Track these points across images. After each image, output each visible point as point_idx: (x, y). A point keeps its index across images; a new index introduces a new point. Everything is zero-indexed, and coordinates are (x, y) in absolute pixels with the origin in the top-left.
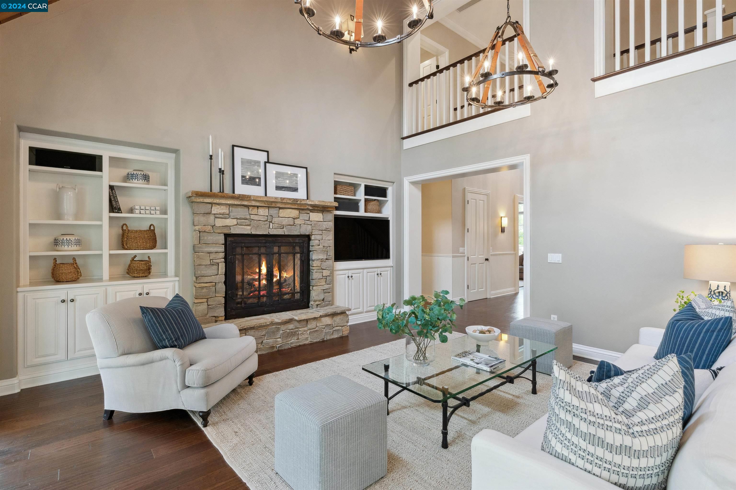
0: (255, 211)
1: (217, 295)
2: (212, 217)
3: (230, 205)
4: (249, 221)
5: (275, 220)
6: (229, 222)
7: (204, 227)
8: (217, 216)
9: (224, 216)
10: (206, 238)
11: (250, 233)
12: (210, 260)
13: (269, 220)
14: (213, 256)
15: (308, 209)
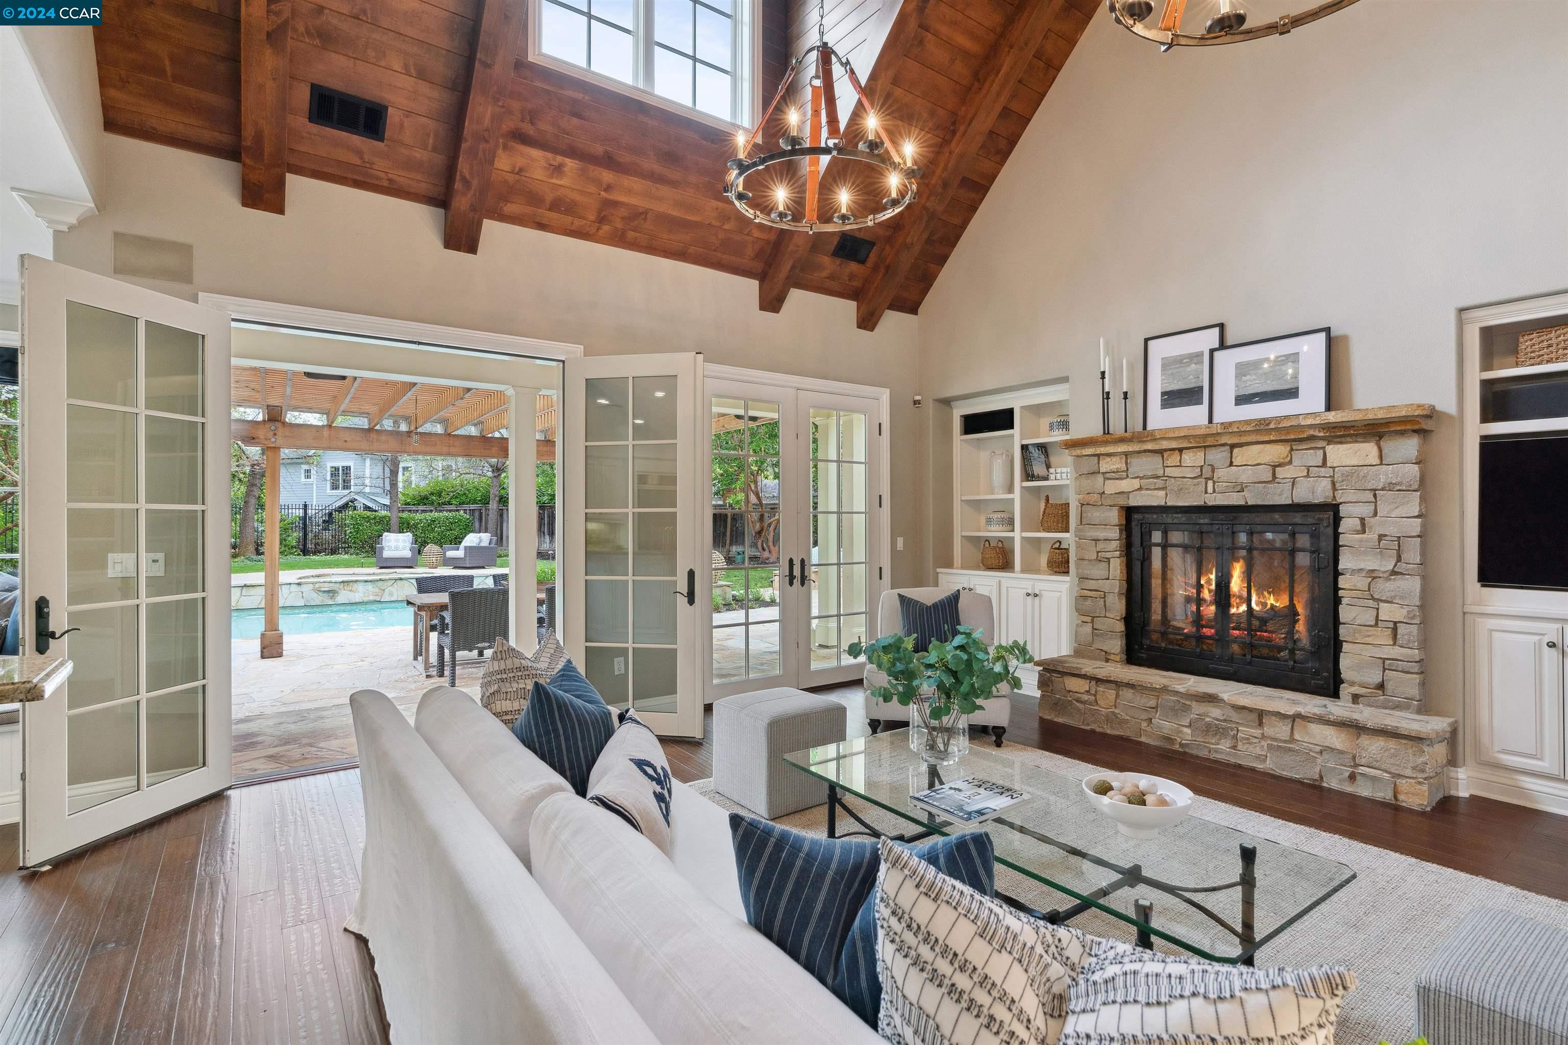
0: (1174, 459)
1: (1107, 615)
2: (1100, 478)
3: (1126, 454)
4: (1161, 480)
5: (1220, 473)
6: (1126, 485)
7: (1088, 496)
8: (1108, 475)
9: (1117, 475)
10: (1089, 515)
11: (1163, 503)
12: (1098, 552)
13: (1206, 474)
14: (1101, 546)
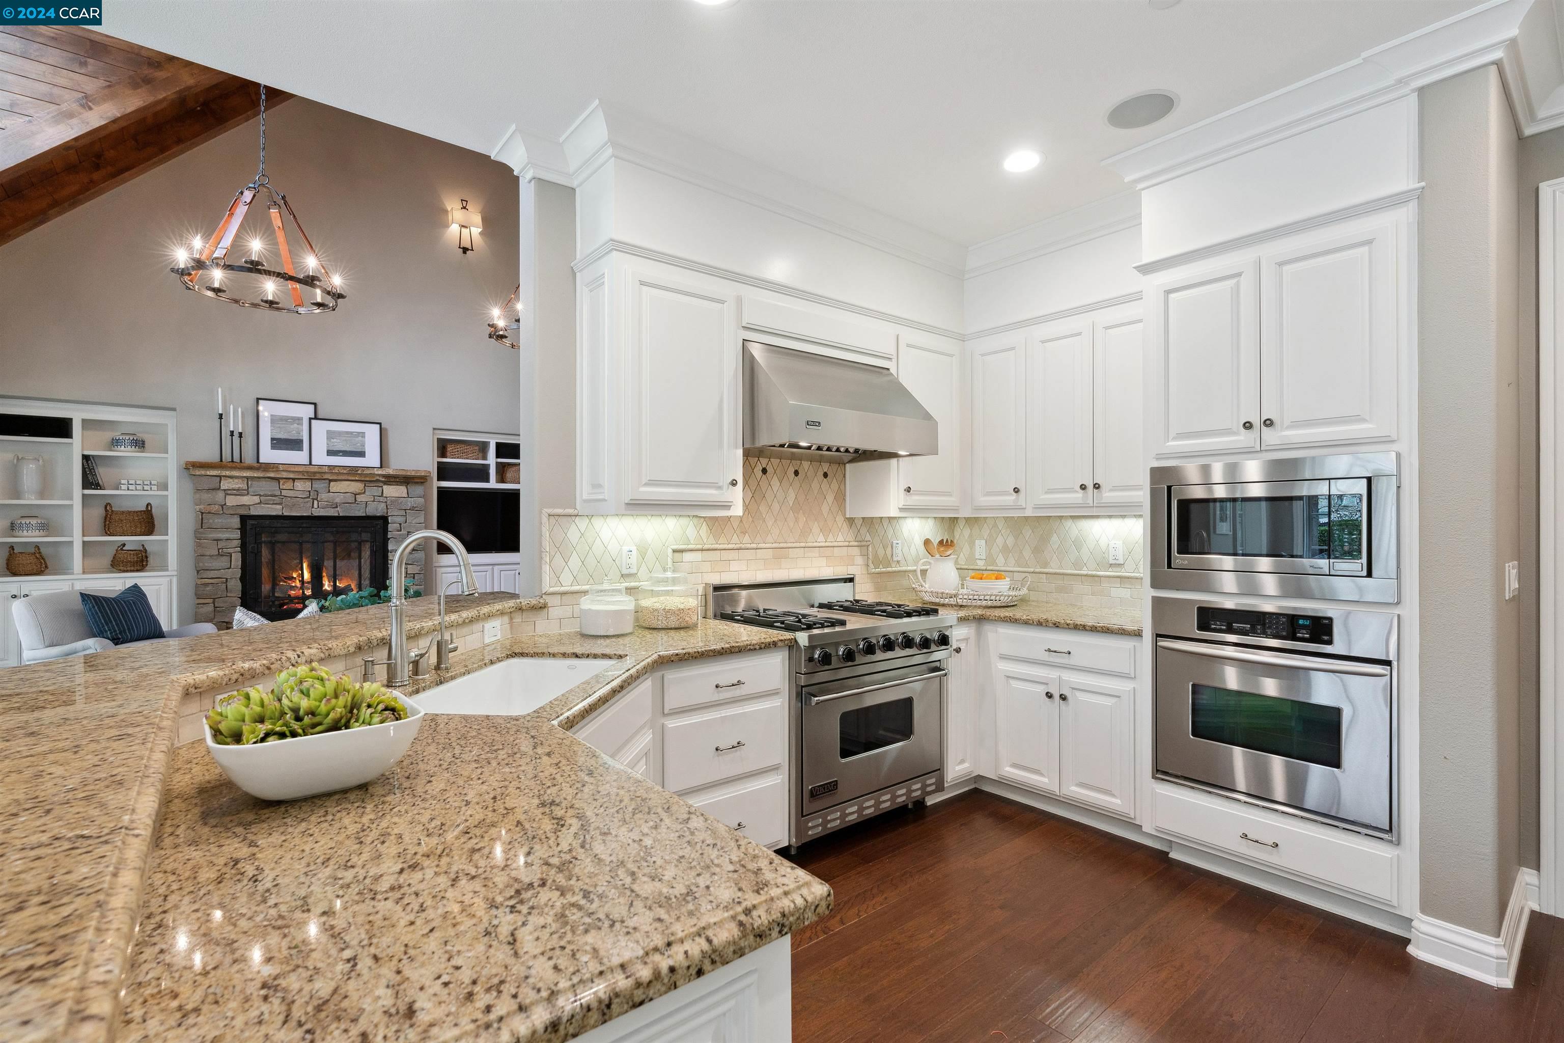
0: (289, 485)
1: (228, 595)
2: (221, 495)
3: (247, 478)
4: (280, 499)
5: (323, 496)
6: (246, 500)
7: (209, 507)
8: (229, 492)
9: (238, 492)
10: (211, 521)
11: (280, 513)
12: (219, 549)
13: (313, 496)
14: (221, 544)
15: (378, 481)
